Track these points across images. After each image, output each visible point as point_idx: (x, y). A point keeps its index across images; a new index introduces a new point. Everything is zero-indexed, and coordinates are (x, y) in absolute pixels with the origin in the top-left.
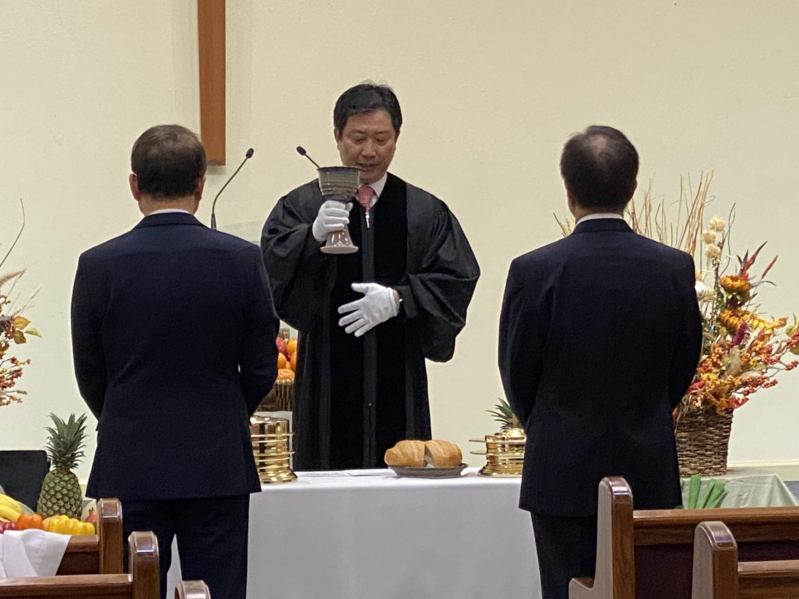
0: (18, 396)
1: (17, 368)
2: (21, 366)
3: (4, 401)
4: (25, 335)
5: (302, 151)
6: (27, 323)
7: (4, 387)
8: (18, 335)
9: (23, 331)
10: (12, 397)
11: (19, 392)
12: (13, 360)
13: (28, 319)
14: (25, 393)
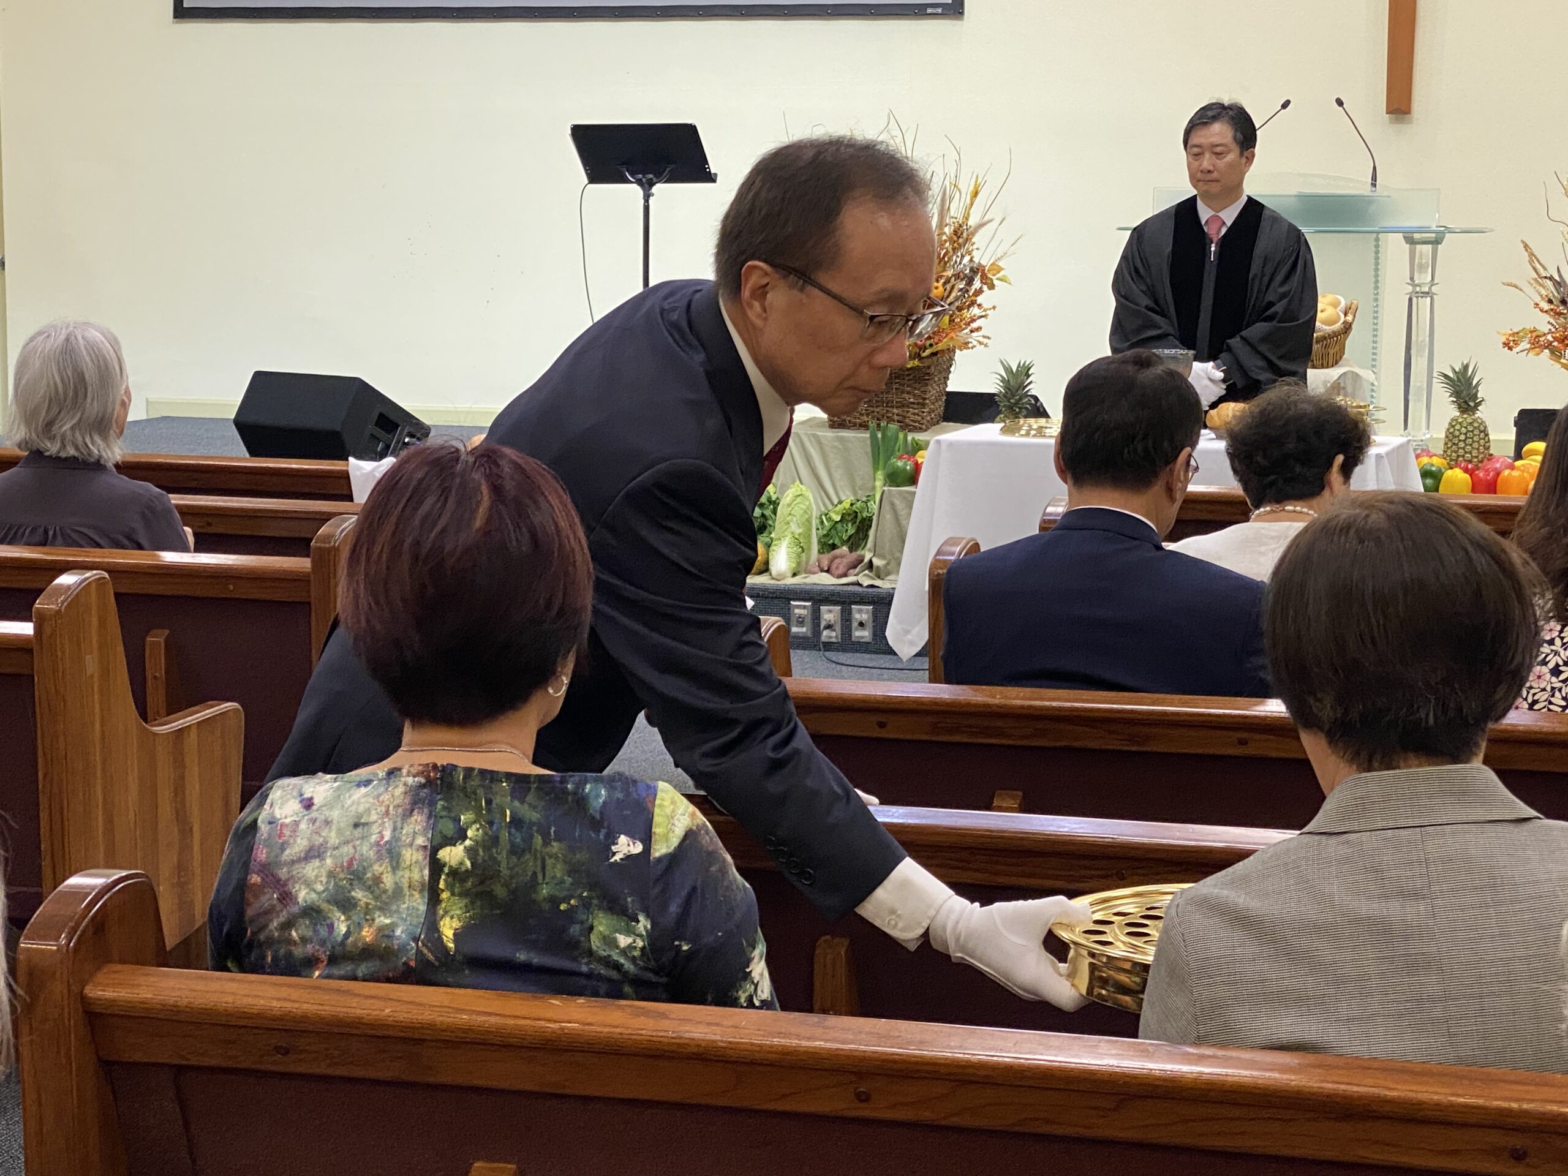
0: (985, 341)
1: (984, 314)
2: (988, 312)
3: (970, 345)
4: (996, 282)
5: (1340, 103)
6: (1000, 269)
7: (972, 331)
8: (989, 281)
9: (994, 278)
10: (978, 341)
11: (984, 337)
12: (979, 305)
13: (1003, 266)
14: (989, 338)
